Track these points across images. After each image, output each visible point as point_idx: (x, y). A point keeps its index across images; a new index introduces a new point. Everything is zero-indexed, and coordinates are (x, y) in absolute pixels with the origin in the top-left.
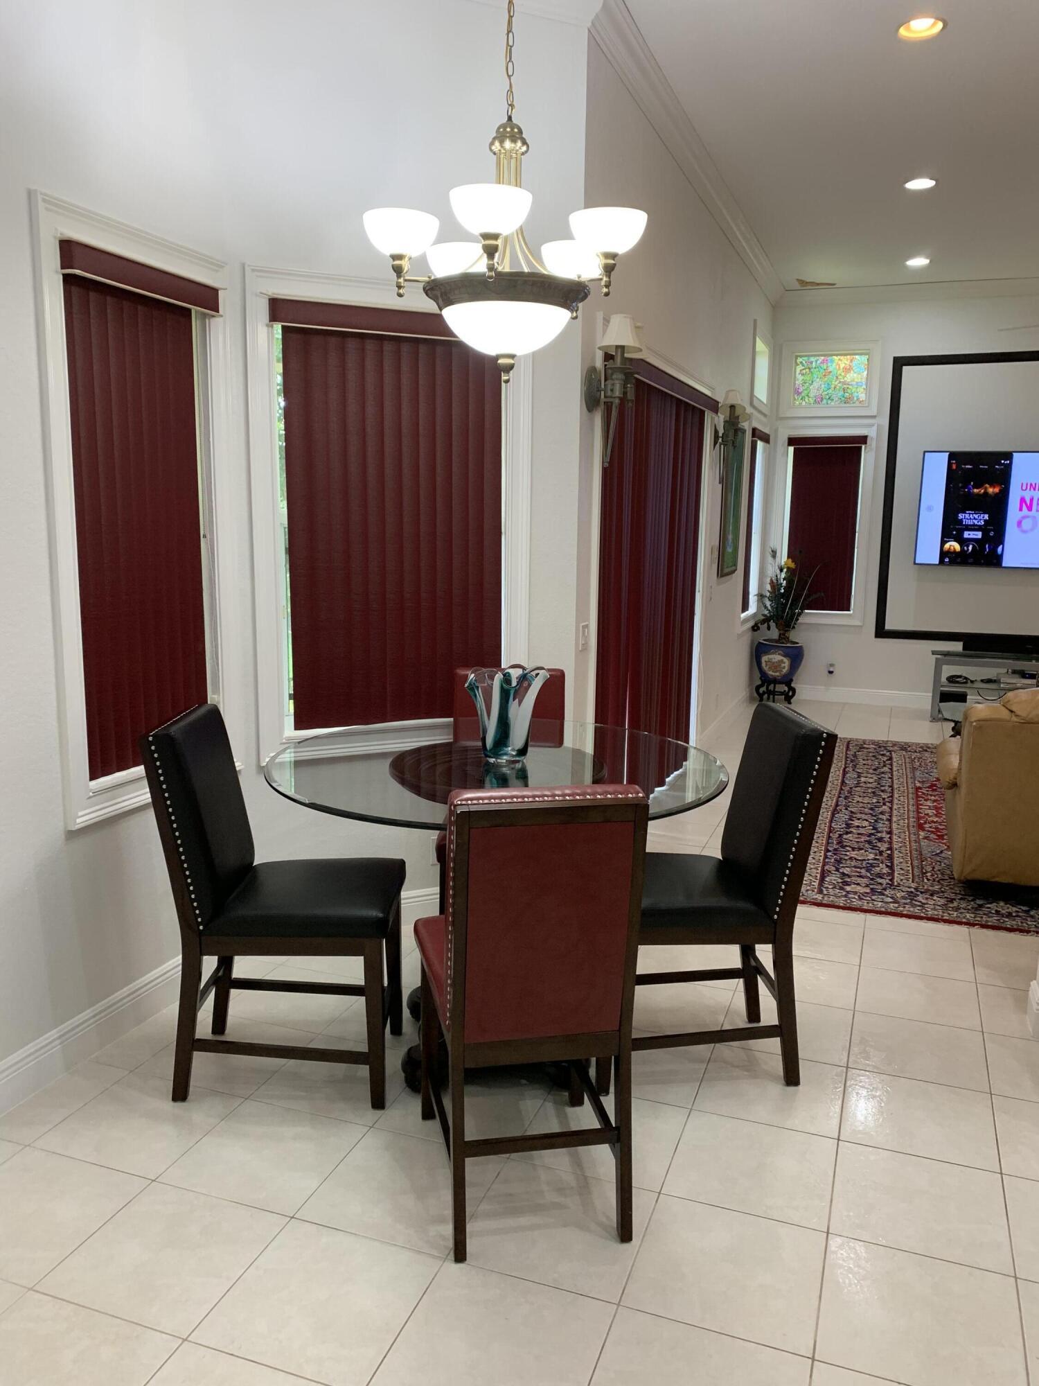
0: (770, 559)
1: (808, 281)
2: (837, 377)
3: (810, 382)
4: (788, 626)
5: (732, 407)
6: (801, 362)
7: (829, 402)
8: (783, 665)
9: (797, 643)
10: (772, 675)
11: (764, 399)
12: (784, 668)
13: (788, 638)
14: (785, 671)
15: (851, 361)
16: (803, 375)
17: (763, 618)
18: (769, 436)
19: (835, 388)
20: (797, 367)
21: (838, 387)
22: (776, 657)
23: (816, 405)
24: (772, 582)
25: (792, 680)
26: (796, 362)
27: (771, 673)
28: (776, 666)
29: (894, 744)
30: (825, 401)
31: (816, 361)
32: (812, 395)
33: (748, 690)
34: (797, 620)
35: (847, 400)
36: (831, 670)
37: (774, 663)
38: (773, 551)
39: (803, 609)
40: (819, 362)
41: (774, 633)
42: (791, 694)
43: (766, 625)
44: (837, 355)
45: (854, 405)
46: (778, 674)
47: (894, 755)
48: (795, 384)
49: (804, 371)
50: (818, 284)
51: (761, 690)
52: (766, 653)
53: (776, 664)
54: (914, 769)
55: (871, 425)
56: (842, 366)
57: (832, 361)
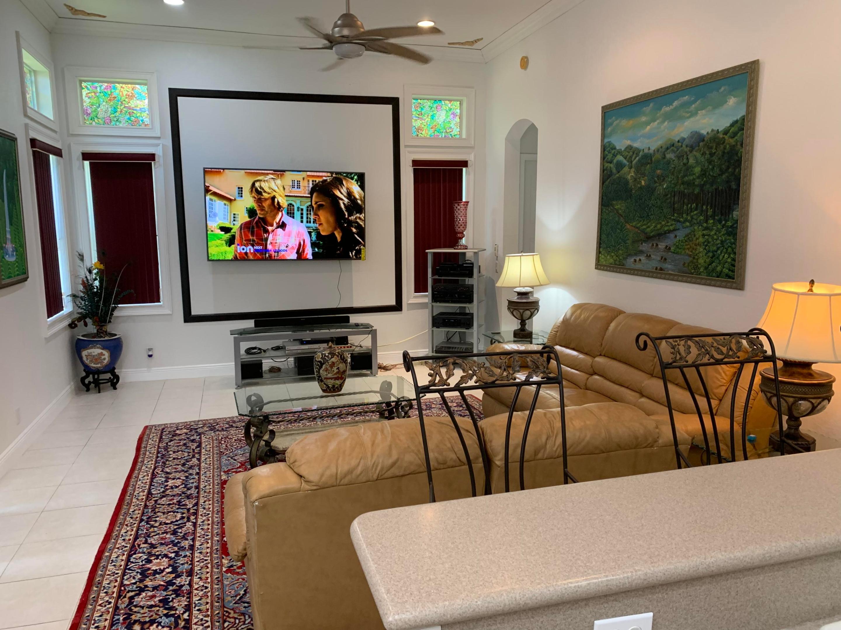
0: (78, 261)
2: (122, 103)
3: (97, 105)
4: (105, 321)
6: (86, 87)
7: (118, 123)
8: (103, 357)
9: (116, 335)
10: (94, 367)
11: (51, 116)
12: (105, 359)
13: (106, 332)
15: (133, 89)
16: (89, 98)
17: (79, 316)
18: (61, 150)
19: (121, 112)
20: (83, 90)
21: (124, 112)
23: (106, 126)
24: (83, 283)
25: (114, 368)
26: (81, 86)
29: (205, 423)
30: (113, 123)
31: (100, 87)
32: (100, 116)
33: (72, 383)
34: (112, 314)
35: (135, 123)
36: (150, 353)
37: (94, 356)
38: (80, 255)
39: (116, 304)
40: (102, 88)
41: (92, 329)
42: (115, 381)
43: (82, 322)
44: (119, 83)
45: (140, 127)
48: (82, 106)
49: (90, 95)
51: (87, 381)
53: (96, 357)
54: (221, 453)
55: (158, 145)
56: (125, 93)
57: (115, 88)
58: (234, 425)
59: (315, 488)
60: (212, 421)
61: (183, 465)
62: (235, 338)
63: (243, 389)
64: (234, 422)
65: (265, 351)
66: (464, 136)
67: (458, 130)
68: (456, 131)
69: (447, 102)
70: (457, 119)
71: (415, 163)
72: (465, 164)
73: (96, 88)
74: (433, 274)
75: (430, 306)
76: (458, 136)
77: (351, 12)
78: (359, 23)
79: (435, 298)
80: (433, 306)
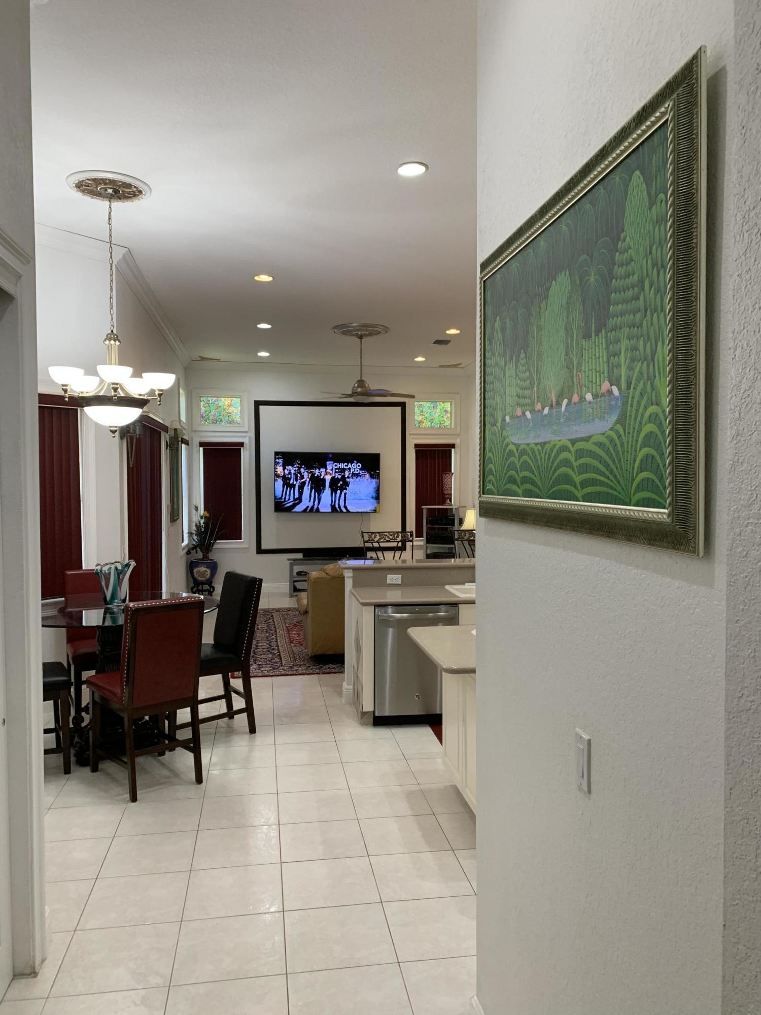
0: (194, 512)
1: (205, 357)
2: (224, 410)
3: (209, 411)
4: (208, 550)
5: (176, 430)
6: (203, 400)
7: (221, 423)
8: (207, 573)
9: (214, 560)
10: (200, 580)
11: (184, 421)
12: (207, 575)
14: (208, 576)
15: (231, 401)
16: (205, 407)
17: (193, 546)
18: (188, 441)
19: (223, 415)
22: (203, 569)
23: (214, 425)
24: (196, 525)
25: (212, 582)
26: (201, 401)
27: (200, 578)
28: (204, 573)
29: (273, 609)
30: (218, 422)
32: (210, 418)
34: (213, 546)
35: (231, 422)
37: (201, 572)
38: (196, 507)
39: (216, 540)
40: (213, 401)
41: (200, 555)
42: (212, 590)
43: (195, 550)
44: (223, 397)
45: (235, 425)
46: (204, 579)
47: (273, 614)
48: (200, 412)
49: (205, 405)
50: (211, 359)
52: (197, 567)
54: (285, 619)
55: (246, 437)
56: (227, 403)
57: (221, 400)
62: (290, 563)
66: (453, 427)
68: (447, 423)
69: (441, 403)
70: (449, 415)
71: (416, 446)
72: (453, 446)
73: (209, 401)
74: (427, 524)
76: (449, 427)
78: (367, 385)
79: (428, 541)
80: (427, 547)
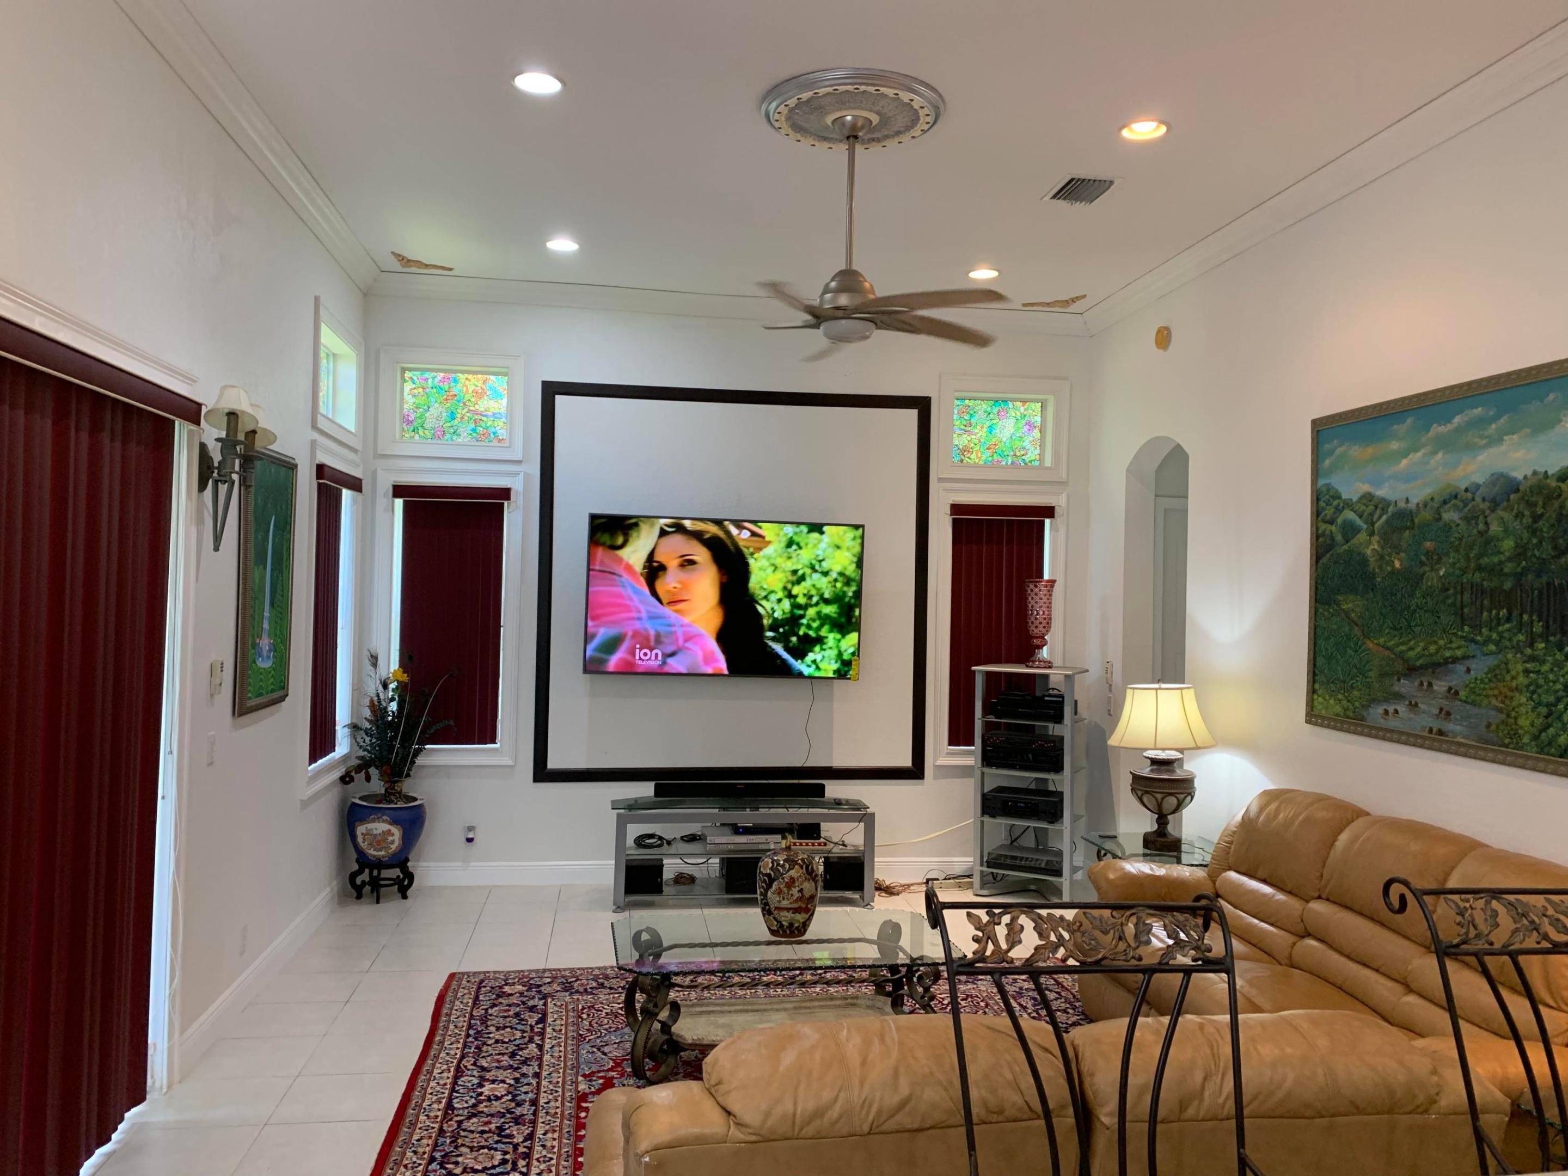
3: (426, 407)
4: (400, 775)
5: (232, 416)
6: (411, 378)
7: (455, 437)
8: (390, 838)
9: (415, 799)
10: (374, 856)
11: (352, 428)
12: (393, 842)
13: (400, 793)
15: (484, 382)
16: (414, 396)
17: (360, 762)
18: (360, 480)
20: (405, 384)
21: (466, 418)
23: (435, 441)
24: (372, 706)
25: (407, 860)
26: (403, 377)
30: (448, 436)
31: (434, 378)
32: (428, 425)
33: (335, 883)
34: (413, 762)
36: (470, 836)
37: (376, 835)
38: (372, 656)
39: (423, 742)
40: (437, 380)
41: (377, 786)
43: (363, 773)
44: (463, 372)
45: (491, 444)
47: (550, 1005)
48: (402, 408)
49: (416, 391)
51: (359, 881)
52: (363, 820)
53: (380, 838)
55: (516, 474)
56: (471, 388)
57: (456, 381)
58: (606, 983)
59: (753, 1138)
60: (567, 973)
61: (513, 1055)
62: (618, 815)
63: (626, 914)
64: (607, 977)
65: (669, 843)
66: (1048, 463)
67: (1038, 451)
68: (1033, 454)
69: (1019, 404)
70: (1036, 433)
71: (956, 509)
72: (1049, 512)
73: (426, 380)
74: (986, 712)
75: (978, 774)
76: (1037, 463)
77: (854, 267)
78: (867, 285)
79: (989, 758)
80: (983, 774)
